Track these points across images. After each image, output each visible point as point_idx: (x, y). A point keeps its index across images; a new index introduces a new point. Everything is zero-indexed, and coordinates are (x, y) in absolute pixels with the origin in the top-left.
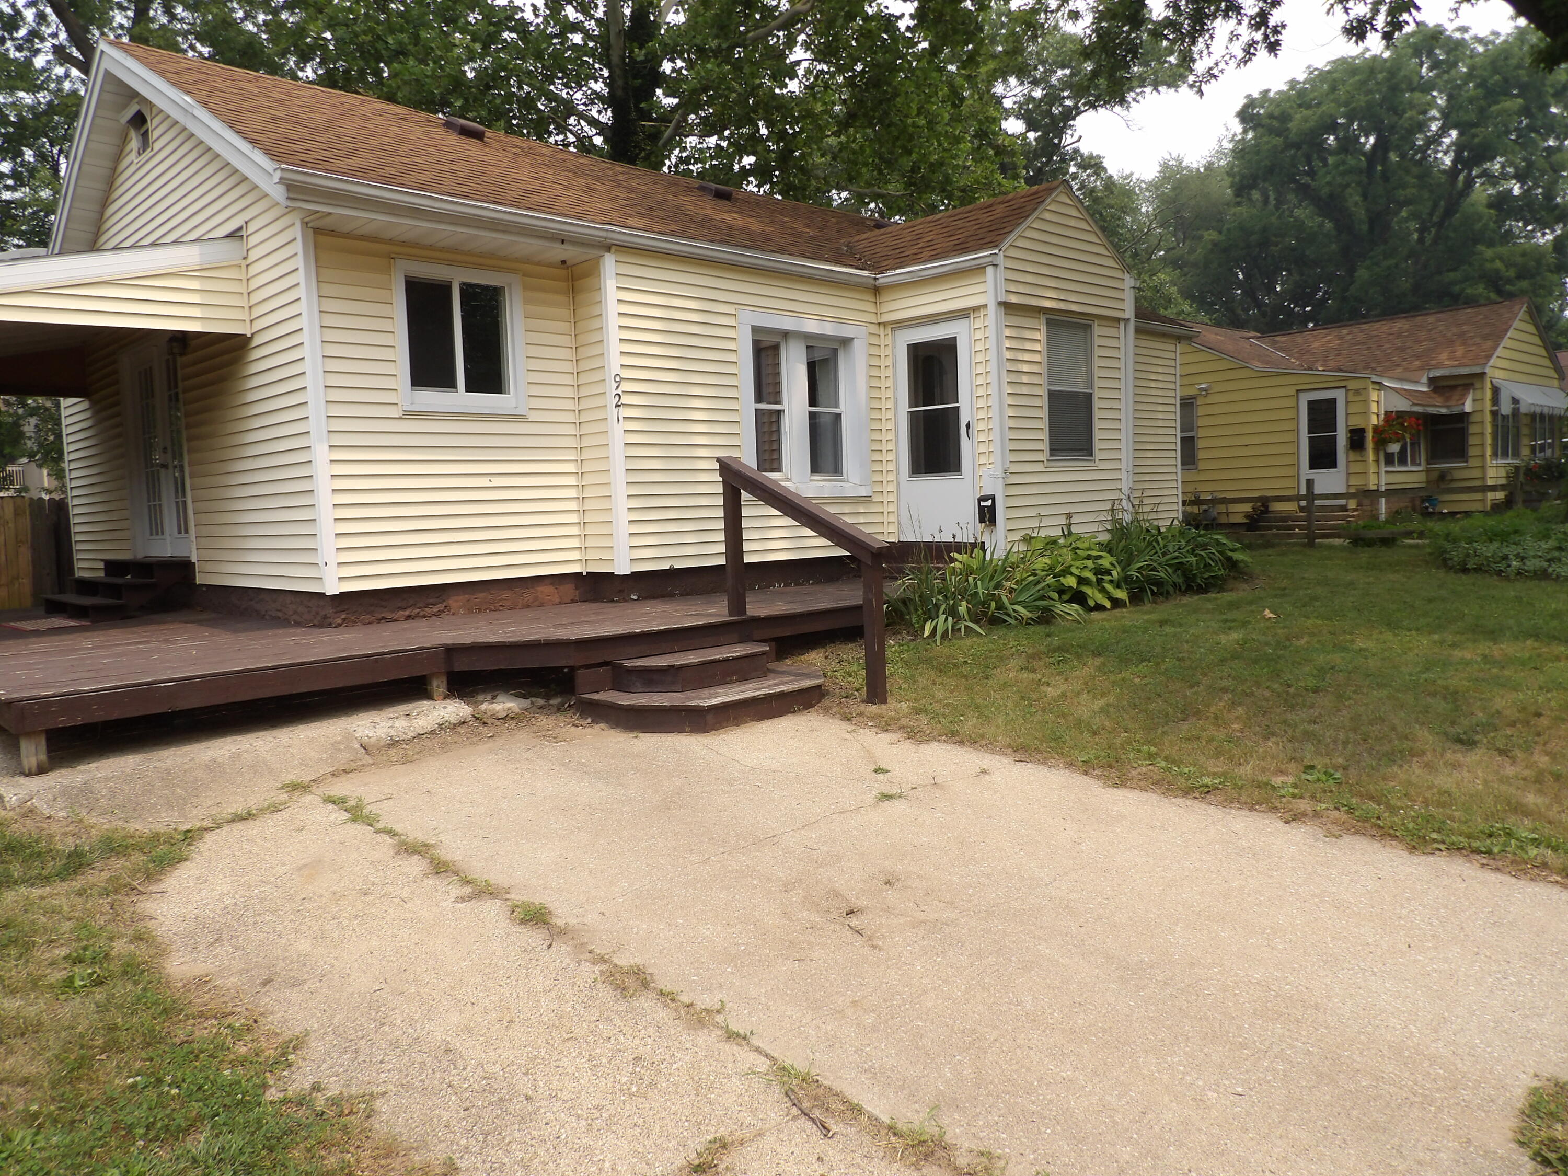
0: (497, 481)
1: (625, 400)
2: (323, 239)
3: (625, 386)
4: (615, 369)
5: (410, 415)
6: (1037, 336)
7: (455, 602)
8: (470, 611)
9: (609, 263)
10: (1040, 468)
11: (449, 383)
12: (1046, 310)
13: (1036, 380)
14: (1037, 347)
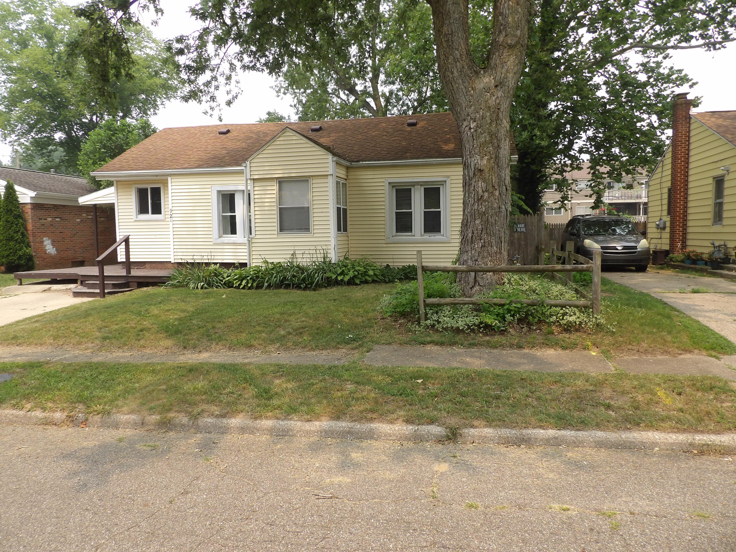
0: (154, 237)
1: (173, 215)
2: (118, 183)
3: (173, 212)
4: (170, 208)
5: (135, 221)
6: (274, 188)
7: (147, 266)
8: (151, 269)
9: (169, 179)
10: (275, 236)
11: (148, 213)
12: (277, 178)
13: (273, 204)
14: (275, 192)
